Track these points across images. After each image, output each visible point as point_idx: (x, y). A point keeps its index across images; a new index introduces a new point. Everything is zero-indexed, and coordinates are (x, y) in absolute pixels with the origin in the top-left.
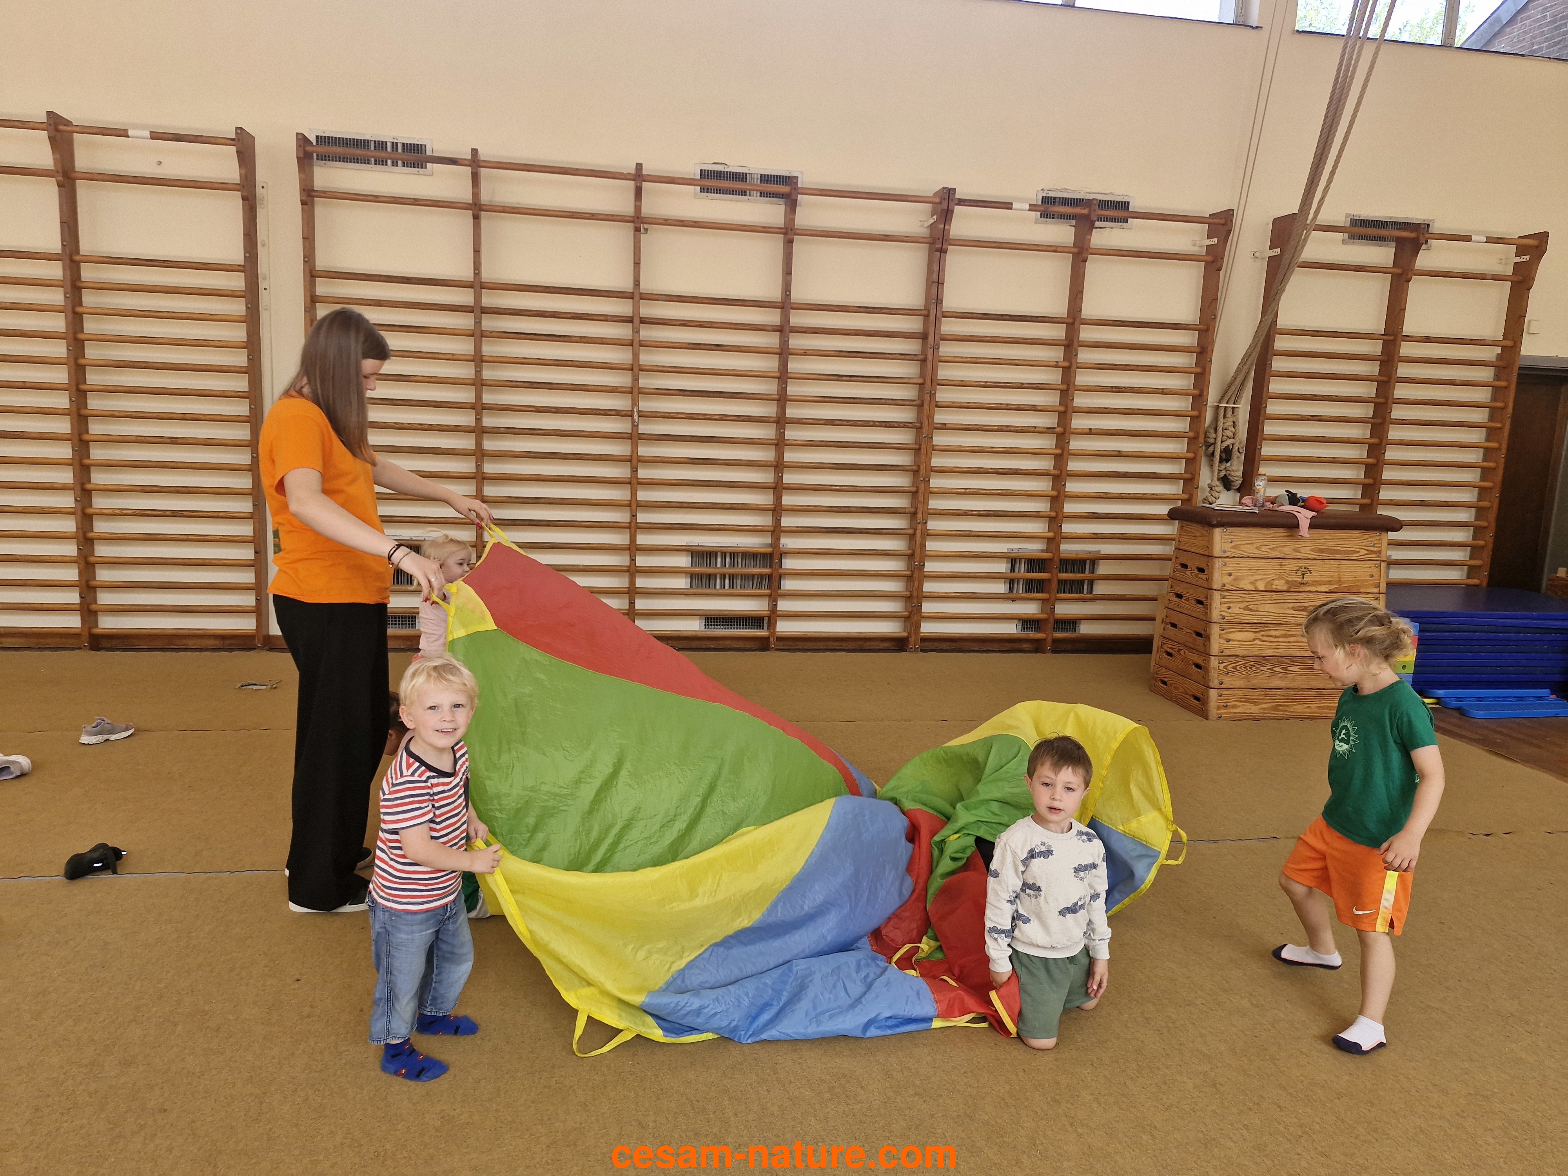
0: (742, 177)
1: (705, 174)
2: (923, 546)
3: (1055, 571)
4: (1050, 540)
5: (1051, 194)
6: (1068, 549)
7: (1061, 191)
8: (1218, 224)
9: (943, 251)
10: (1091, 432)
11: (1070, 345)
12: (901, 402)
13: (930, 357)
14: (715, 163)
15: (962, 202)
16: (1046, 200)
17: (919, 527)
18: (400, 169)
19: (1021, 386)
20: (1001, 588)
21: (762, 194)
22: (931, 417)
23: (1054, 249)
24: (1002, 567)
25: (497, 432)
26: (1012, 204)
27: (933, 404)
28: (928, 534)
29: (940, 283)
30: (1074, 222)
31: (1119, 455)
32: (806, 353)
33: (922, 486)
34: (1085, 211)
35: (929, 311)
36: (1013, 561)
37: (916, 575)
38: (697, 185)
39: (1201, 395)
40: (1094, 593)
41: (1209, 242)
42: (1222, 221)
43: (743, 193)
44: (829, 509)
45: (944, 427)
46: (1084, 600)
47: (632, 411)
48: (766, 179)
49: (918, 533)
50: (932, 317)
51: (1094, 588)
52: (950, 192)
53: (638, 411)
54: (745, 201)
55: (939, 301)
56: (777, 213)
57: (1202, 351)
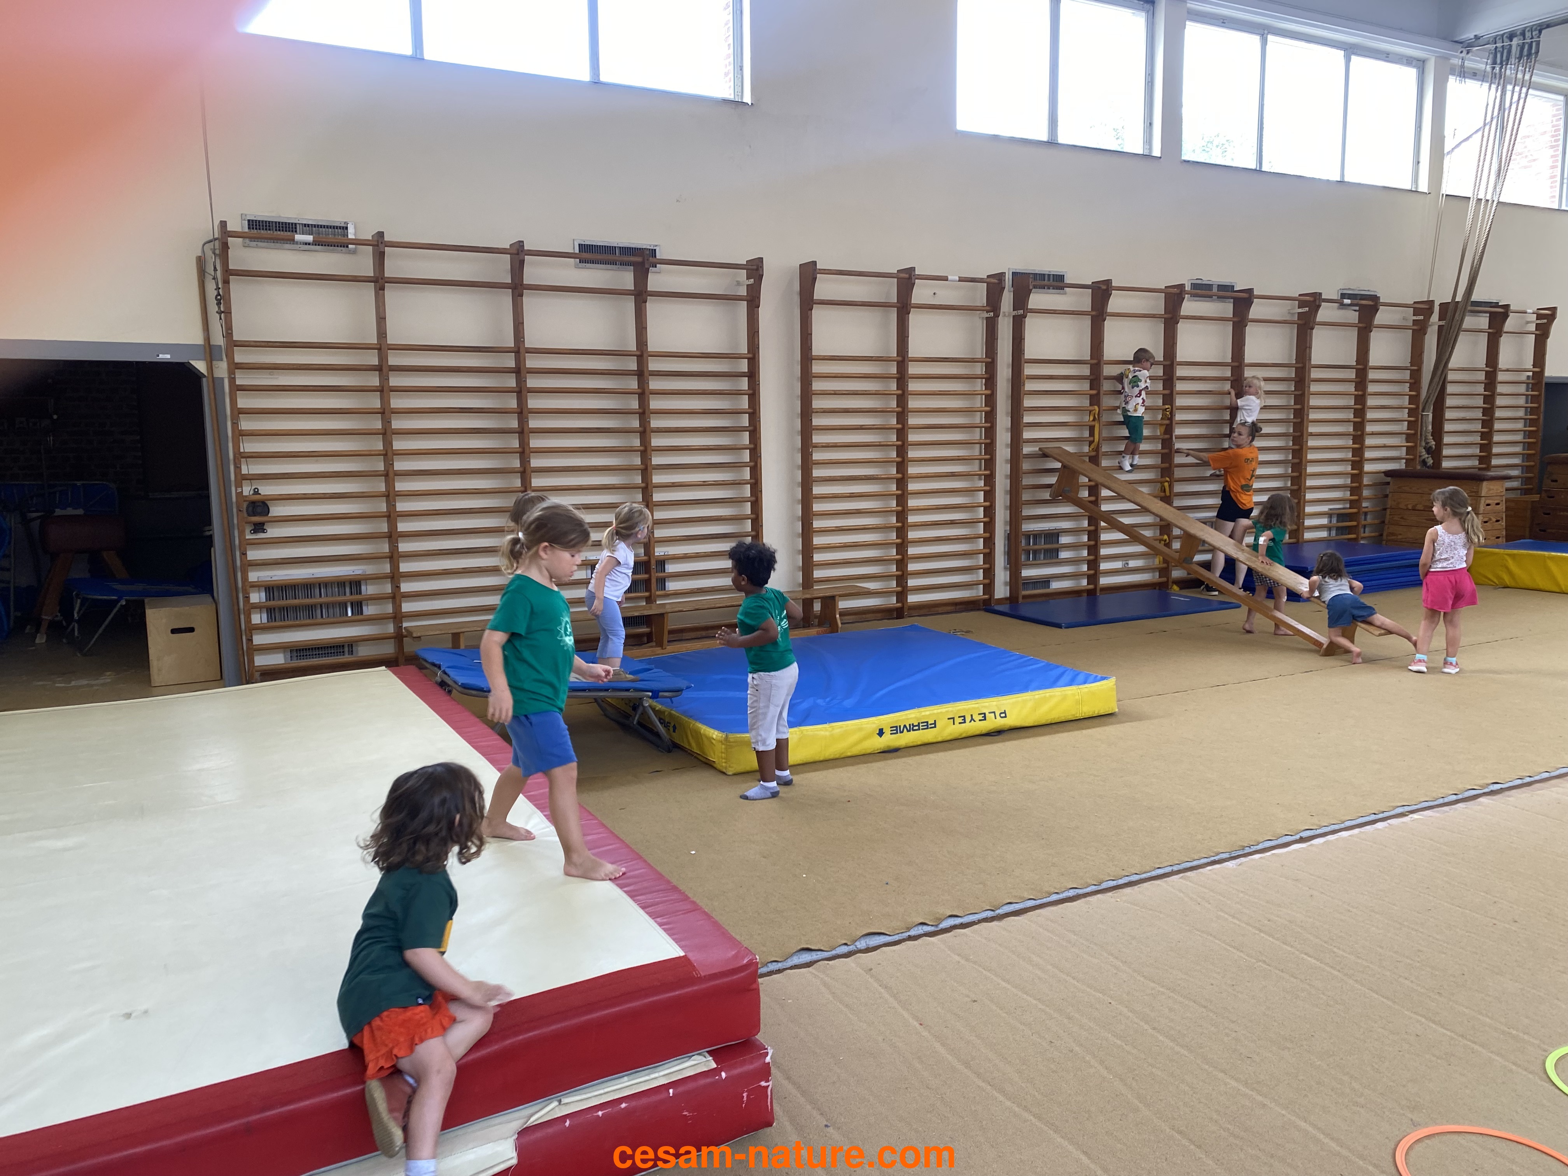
0: (1209, 287)
3: (1361, 519)
4: (1353, 501)
5: (1345, 292)
7: (1350, 289)
8: (1424, 308)
9: (1312, 329)
10: (1373, 434)
13: (1306, 392)
14: (1197, 279)
15: (1323, 300)
16: (1345, 296)
18: (1051, 291)
21: (1219, 297)
22: (1306, 429)
23: (1354, 325)
24: (1324, 521)
27: (1306, 421)
28: (1305, 503)
29: (1310, 348)
30: (1357, 308)
33: (1303, 472)
34: (1373, 303)
35: (1304, 365)
37: (1301, 528)
39: (1417, 408)
41: (1415, 318)
42: (1428, 307)
43: (1211, 297)
45: (1311, 434)
47: (1171, 436)
48: (1222, 288)
50: (1307, 369)
52: (1320, 294)
54: (1212, 302)
55: (1310, 359)
56: (1227, 309)
57: (1415, 382)
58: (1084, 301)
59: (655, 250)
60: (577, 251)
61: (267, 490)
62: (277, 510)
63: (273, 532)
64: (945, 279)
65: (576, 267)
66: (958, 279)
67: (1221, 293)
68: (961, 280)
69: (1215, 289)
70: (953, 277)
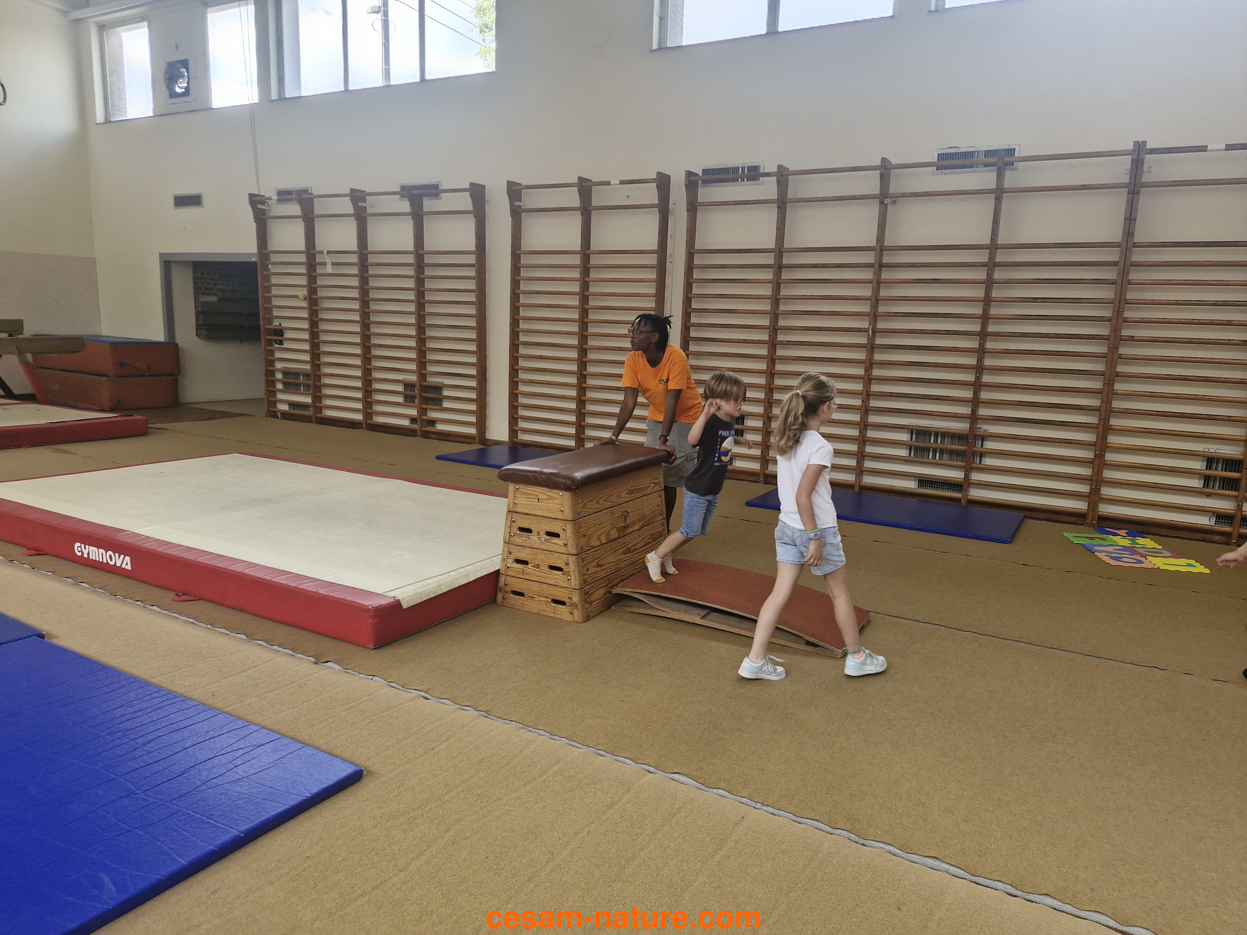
1: (942, 157)
2: (1105, 438)
9: (1135, 193)
12: (1091, 318)
14: (949, 148)
17: (1101, 422)
21: (986, 166)
22: (1122, 331)
24: (1195, 464)
26: (1206, 146)
27: (1123, 320)
28: (1111, 430)
29: (1134, 220)
33: (1106, 388)
35: (1124, 243)
36: (1211, 460)
37: (1096, 462)
38: (934, 166)
43: (970, 166)
44: (1019, 403)
48: (988, 153)
49: (1100, 427)
50: (1123, 248)
52: (1142, 144)
53: (873, 329)
54: (971, 172)
55: (1130, 234)
58: (771, 189)
59: (440, 185)
60: (400, 190)
61: (285, 324)
62: (288, 335)
63: (286, 345)
64: (608, 183)
65: (400, 200)
66: (619, 183)
67: (991, 160)
68: (622, 182)
69: (982, 157)
70: (615, 181)
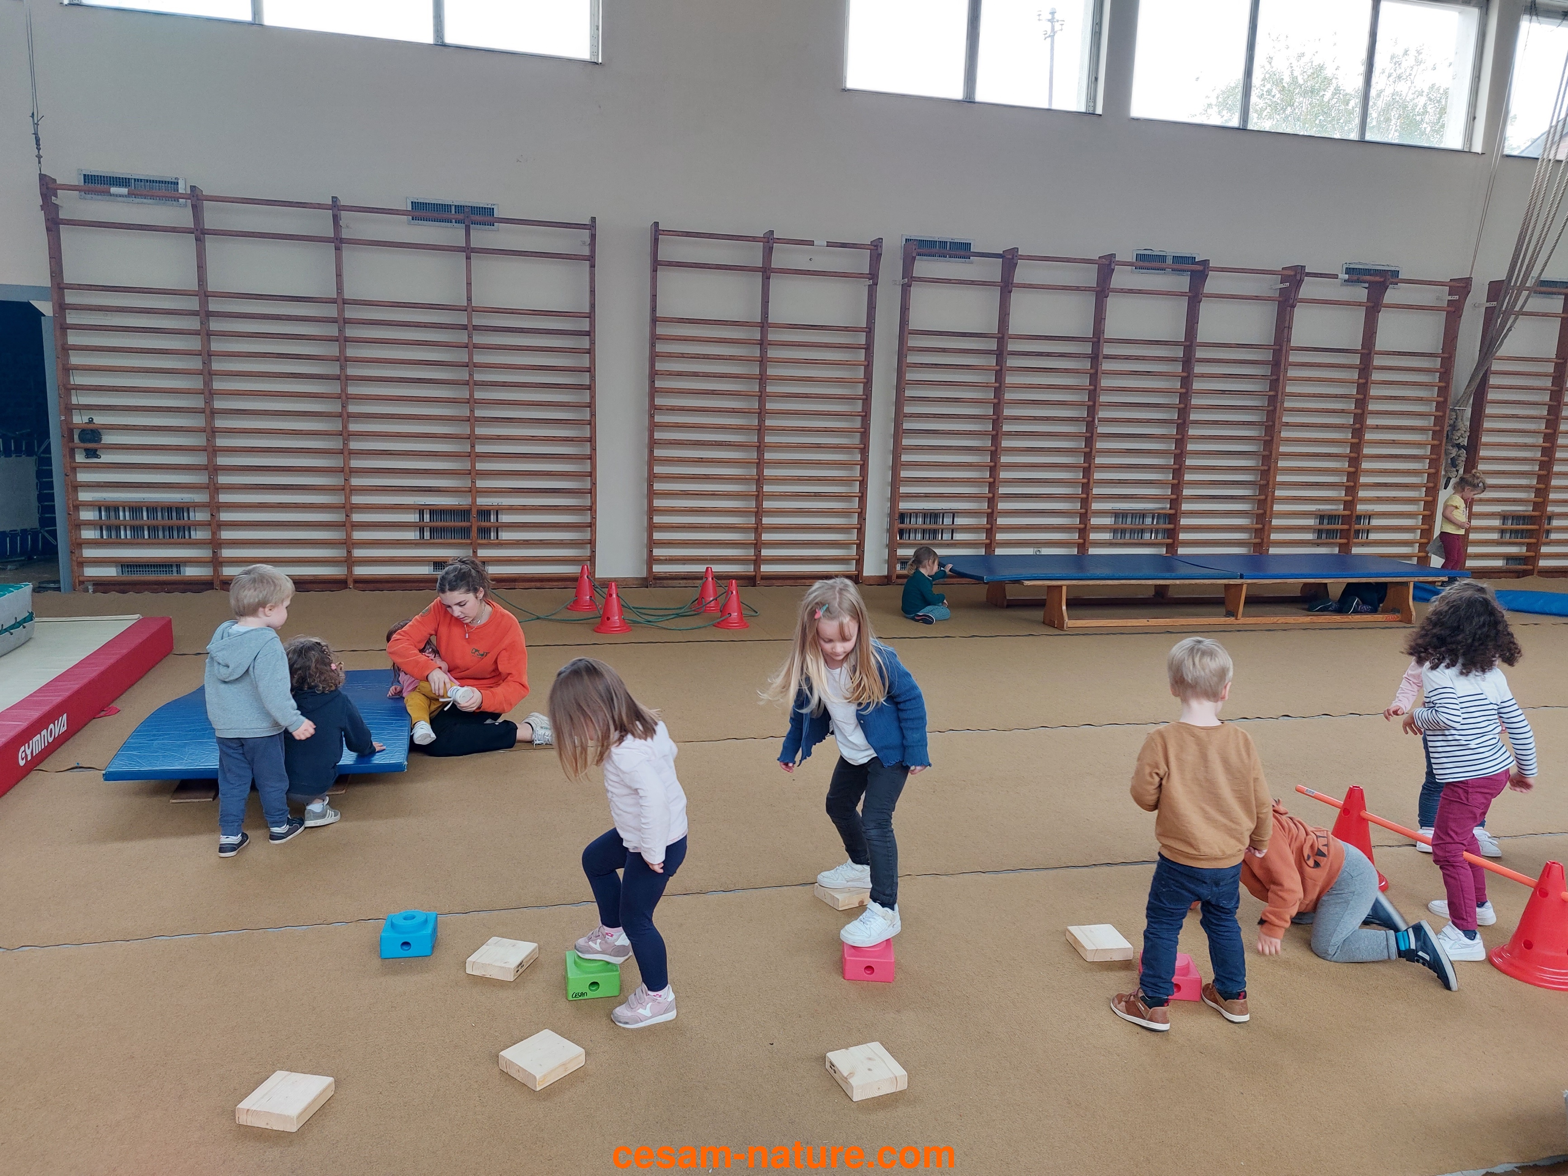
0: (1162, 258)
1: (1140, 257)
2: (1272, 507)
3: (1353, 523)
4: (1345, 502)
5: (1352, 266)
6: (1361, 508)
7: (1357, 264)
8: (1462, 287)
9: (1293, 306)
10: (1377, 427)
11: (1365, 368)
12: (1261, 408)
13: (1281, 377)
14: (1144, 249)
15: (1309, 274)
16: (1349, 271)
17: (1270, 494)
18: (952, 259)
19: (1336, 396)
20: (1309, 536)
21: (1174, 270)
22: (1280, 418)
23: (1360, 304)
24: (1311, 522)
25: (1009, 434)
26: (1337, 275)
27: (1282, 409)
28: (1274, 500)
29: (1290, 328)
30: (1367, 285)
31: (1394, 442)
32: (1203, 376)
33: (1273, 465)
34: (1382, 280)
35: (1281, 346)
36: (1321, 517)
37: (1266, 527)
38: (1135, 265)
39: (1446, 401)
40: (1369, 538)
41: (1449, 298)
42: (1464, 285)
43: (1164, 269)
45: (1287, 424)
46: (1363, 545)
47: (1094, 418)
48: (1177, 259)
49: (1269, 498)
50: (1284, 351)
51: (1369, 535)
52: (1303, 267)
53: (1098, 418)
54: (1163, 275)
55: (1289, 340)
56: (1183, 283)
57: (1446, 372)
58: (993, 271)
59: (493, 209)
60: (410, 208)
62: (108, 439)
63: (106, 458)
64: (811, 243)
65: (409, 224)
66: (826, 244)
67: (1176, 266)
68: (830, 244)
69: (1169, 261)
70: (820, 242)
